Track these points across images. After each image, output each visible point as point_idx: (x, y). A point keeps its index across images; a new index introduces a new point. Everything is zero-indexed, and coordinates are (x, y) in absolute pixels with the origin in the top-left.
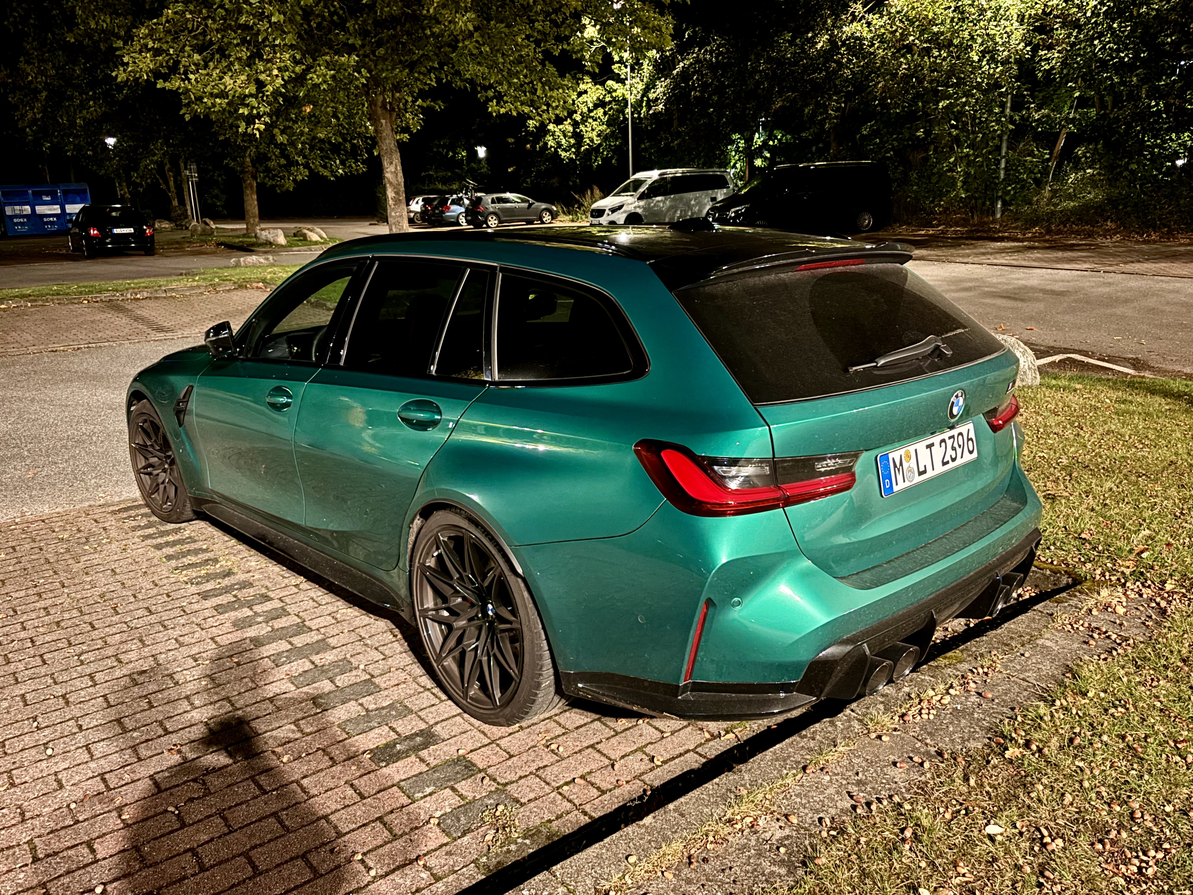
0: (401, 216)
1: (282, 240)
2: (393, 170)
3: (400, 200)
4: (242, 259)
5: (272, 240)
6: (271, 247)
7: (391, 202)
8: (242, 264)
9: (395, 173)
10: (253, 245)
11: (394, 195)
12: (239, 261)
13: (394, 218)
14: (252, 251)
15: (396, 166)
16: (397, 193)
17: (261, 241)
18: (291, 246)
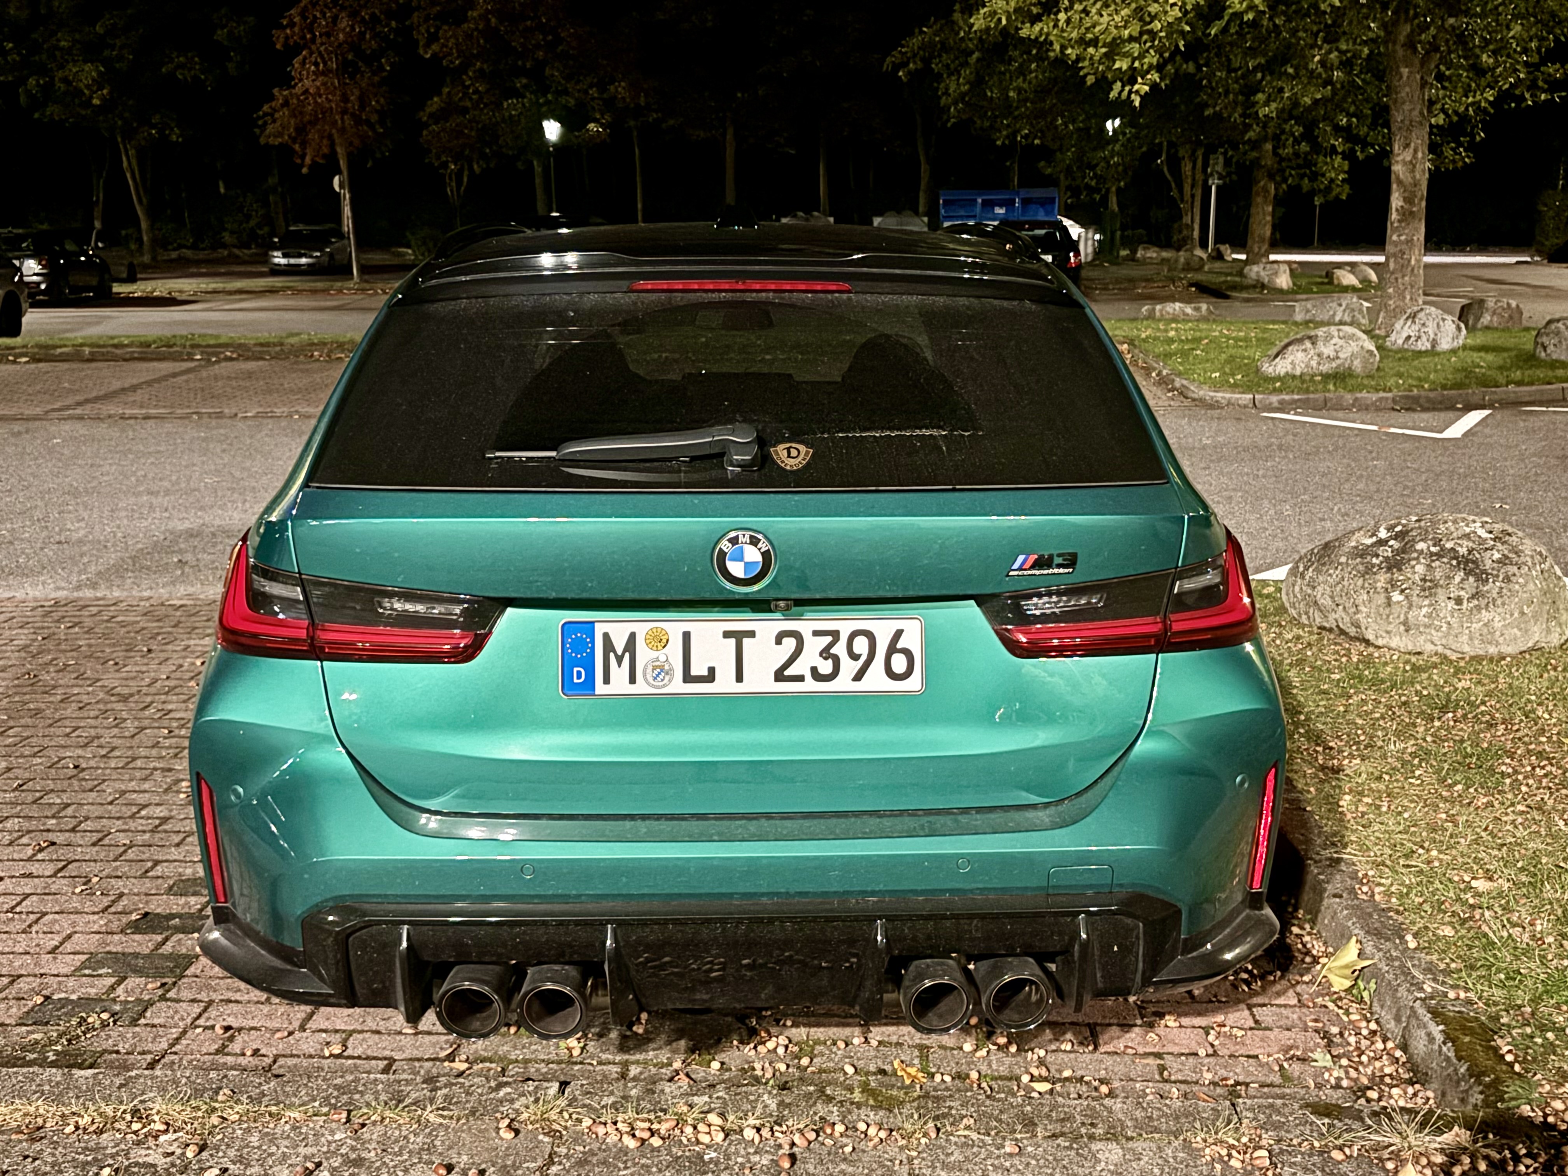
0: (1409, 242)
1: (1284, 281)
2: (1408, 159)
3: (1412, 213)
4: (1158, 307)
5: (1266, 281)
6: (1261, 293)
7: (1394, 216)
8: (1158, 314)
9: (1412, 165)
10: (1235, 287)
11: (1401, 203)
12: (1154, 309)
13: (1396, 244)
14: (1227, 297)
15: (1416, 151)
16: (1408, 200)
17: (1246, 282)
18: (1297, 293)
